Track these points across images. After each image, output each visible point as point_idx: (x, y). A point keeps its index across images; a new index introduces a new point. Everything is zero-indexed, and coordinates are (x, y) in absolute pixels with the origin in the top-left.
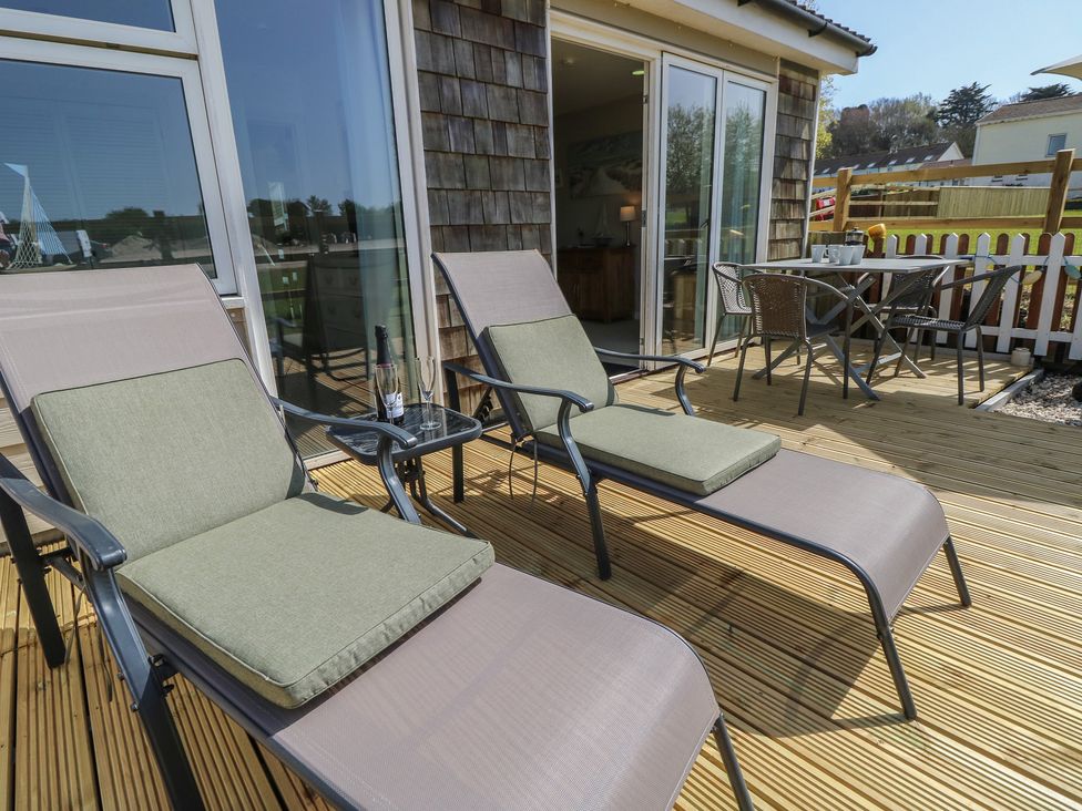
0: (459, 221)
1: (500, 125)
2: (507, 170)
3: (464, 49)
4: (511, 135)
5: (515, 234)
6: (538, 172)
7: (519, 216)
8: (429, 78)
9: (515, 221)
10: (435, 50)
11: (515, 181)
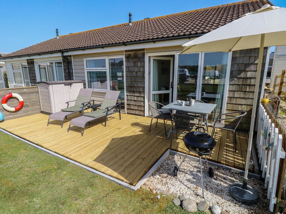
0: (130, 85)
1: (137, 72)
2: (137, 78)
3: (132, 63)
4: (138, 73)
5: (138, 88)
6: (143, 78)
7: (139, 85)
8: (127, 67)
9: (138, 86)
10: (128, 63)
11: (139, 80)
